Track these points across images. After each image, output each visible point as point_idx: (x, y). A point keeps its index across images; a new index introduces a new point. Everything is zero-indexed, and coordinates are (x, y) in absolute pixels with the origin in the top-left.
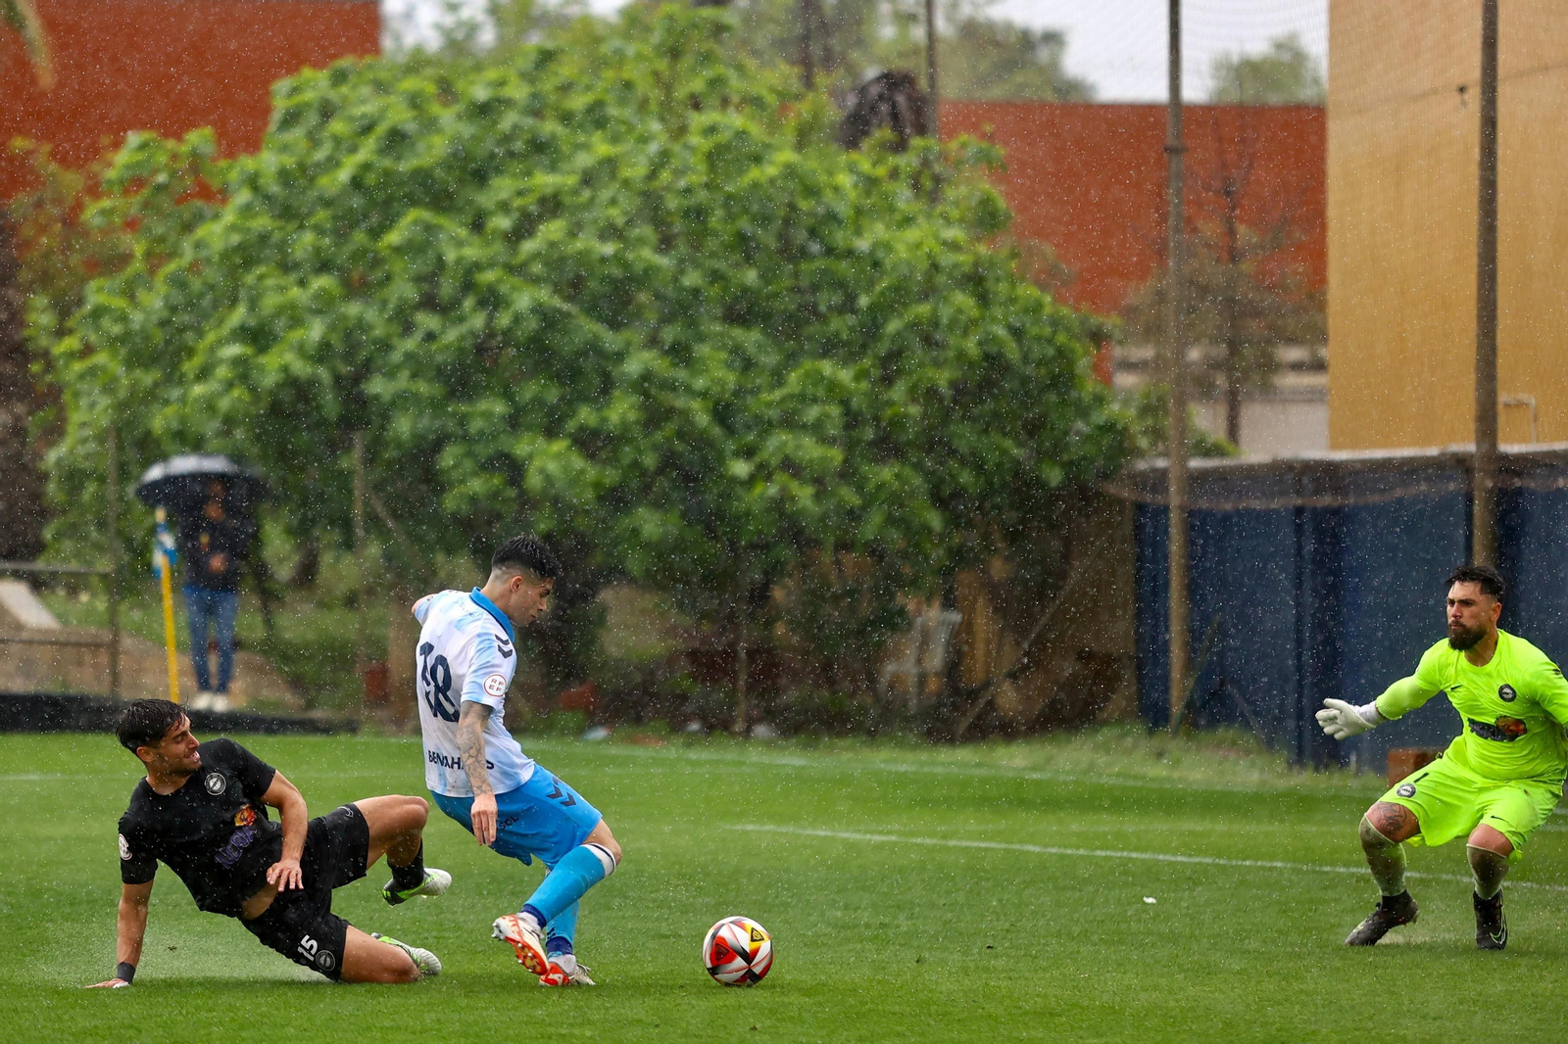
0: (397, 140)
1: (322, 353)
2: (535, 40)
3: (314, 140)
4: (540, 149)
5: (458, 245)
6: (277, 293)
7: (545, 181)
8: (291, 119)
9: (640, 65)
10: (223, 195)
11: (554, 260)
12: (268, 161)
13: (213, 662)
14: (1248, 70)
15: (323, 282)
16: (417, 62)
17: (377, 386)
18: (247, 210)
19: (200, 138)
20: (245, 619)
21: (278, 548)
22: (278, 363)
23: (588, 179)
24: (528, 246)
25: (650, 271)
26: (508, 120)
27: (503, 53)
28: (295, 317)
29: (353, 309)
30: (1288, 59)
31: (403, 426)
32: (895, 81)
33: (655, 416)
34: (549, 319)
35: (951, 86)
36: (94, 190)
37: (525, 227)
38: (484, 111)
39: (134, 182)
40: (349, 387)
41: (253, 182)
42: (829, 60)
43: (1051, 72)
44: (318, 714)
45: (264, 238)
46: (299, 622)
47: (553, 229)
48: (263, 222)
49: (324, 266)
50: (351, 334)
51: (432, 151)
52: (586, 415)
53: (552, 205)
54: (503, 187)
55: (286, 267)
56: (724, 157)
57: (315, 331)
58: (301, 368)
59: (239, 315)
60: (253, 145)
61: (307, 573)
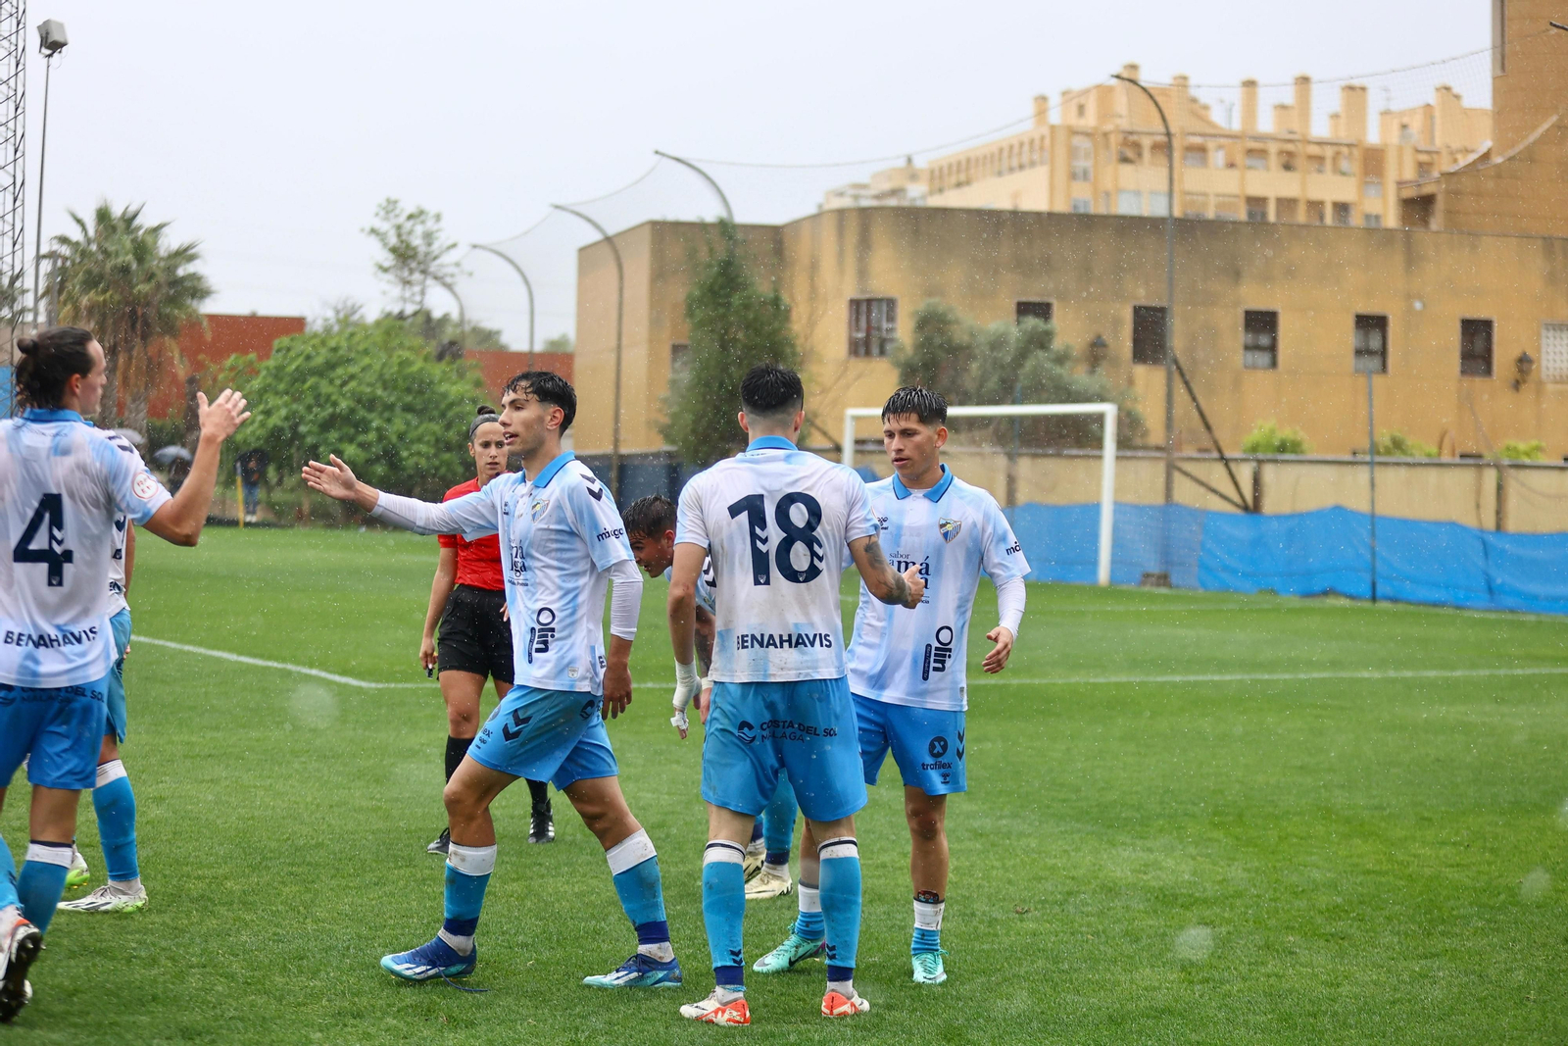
0: (308, 358)
1: (287, 418)
2: (350, 330)
3: (285, 357)
4: (349, 361)
5: (325, 388)
6: (272, 401)
7: (353, 369)
8: (278, 351)
9: (378, 336)
10: (258, 373)
11: (353, 393)
12: (271, 363)
13: (251, 508)
14: (553, 343)
15: (286, 398)
16: (315, 335)
17: (303, 429)
18: (264, 378)
19: (252, 356)
20: (260, 493)
21: (272, 473)
22: (274, 421)
23: (363, 369)
24: (345, 389)
25: (380, 397)
26: (341, 352)
27: (340, 333)
28: (278, 408)
29: (295, 406)
30: (562, 342)
31: (310, 440)
32: (452, 343)
33: (381, 438)
34: (352, 411)
35: (470, 344)
36: (221, 370)
37: (344, 384)
38: (335, 350)
39: (232, 369)
40: (294, 428)
41: (267, 368)
42: (434, 337)
43: (497, 342)
44: (283, 522)
45: (269, 385)
46: (278, 496)
47: (353, 384)
48: (269, 380)
49: (287, 393)
50: (295, 413)
51: (319, 360)
52: (361, 438)
53: (352, 377)
54: (340, 371)
55: (277, 393)
56: (404, 364)
57: (283, 412)
58: (279, 423)
59: (261, 407)
60: (267, 356)
61: (280, 482)
